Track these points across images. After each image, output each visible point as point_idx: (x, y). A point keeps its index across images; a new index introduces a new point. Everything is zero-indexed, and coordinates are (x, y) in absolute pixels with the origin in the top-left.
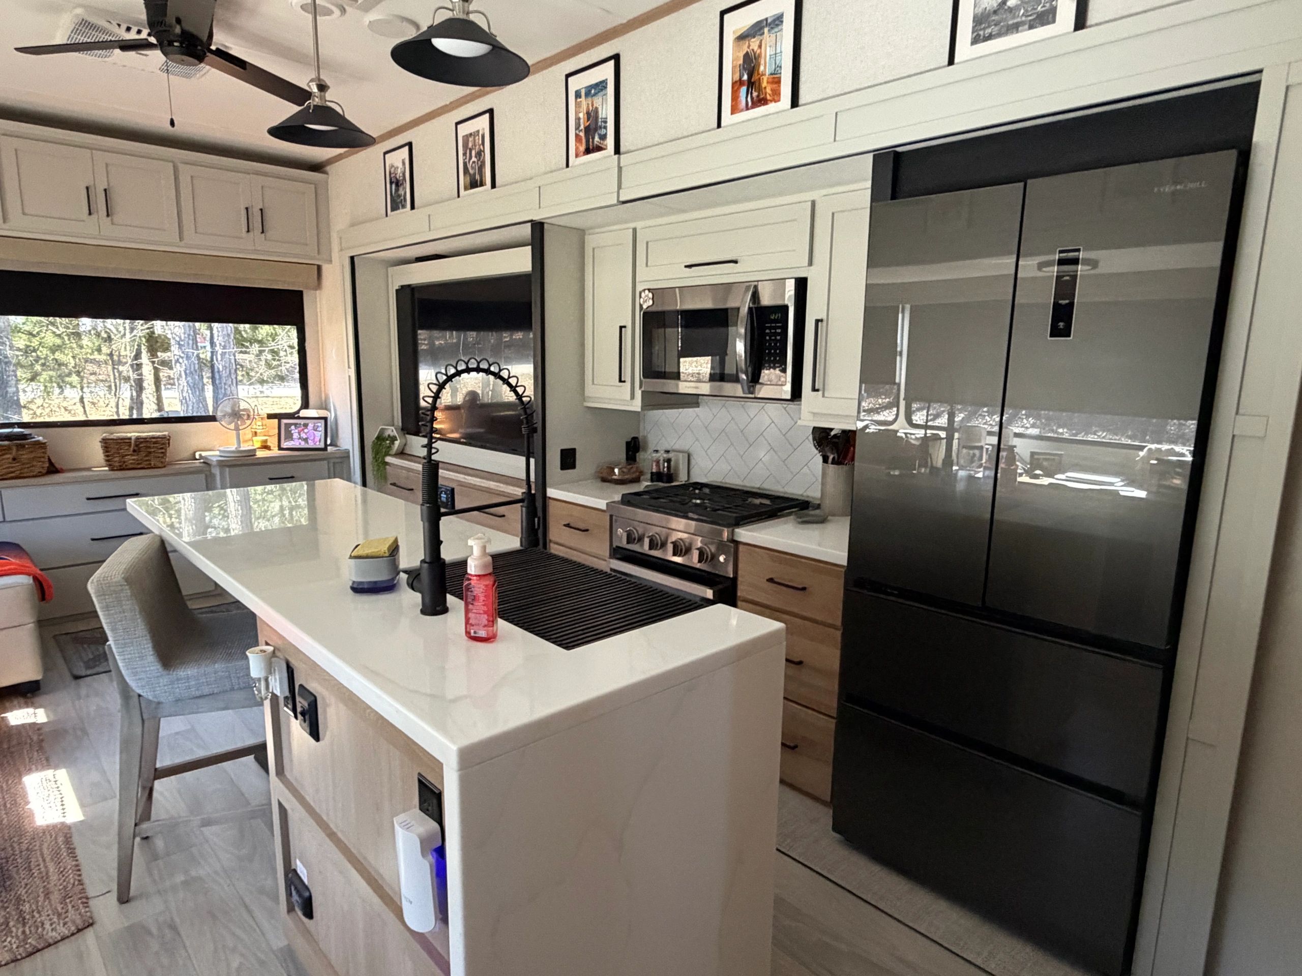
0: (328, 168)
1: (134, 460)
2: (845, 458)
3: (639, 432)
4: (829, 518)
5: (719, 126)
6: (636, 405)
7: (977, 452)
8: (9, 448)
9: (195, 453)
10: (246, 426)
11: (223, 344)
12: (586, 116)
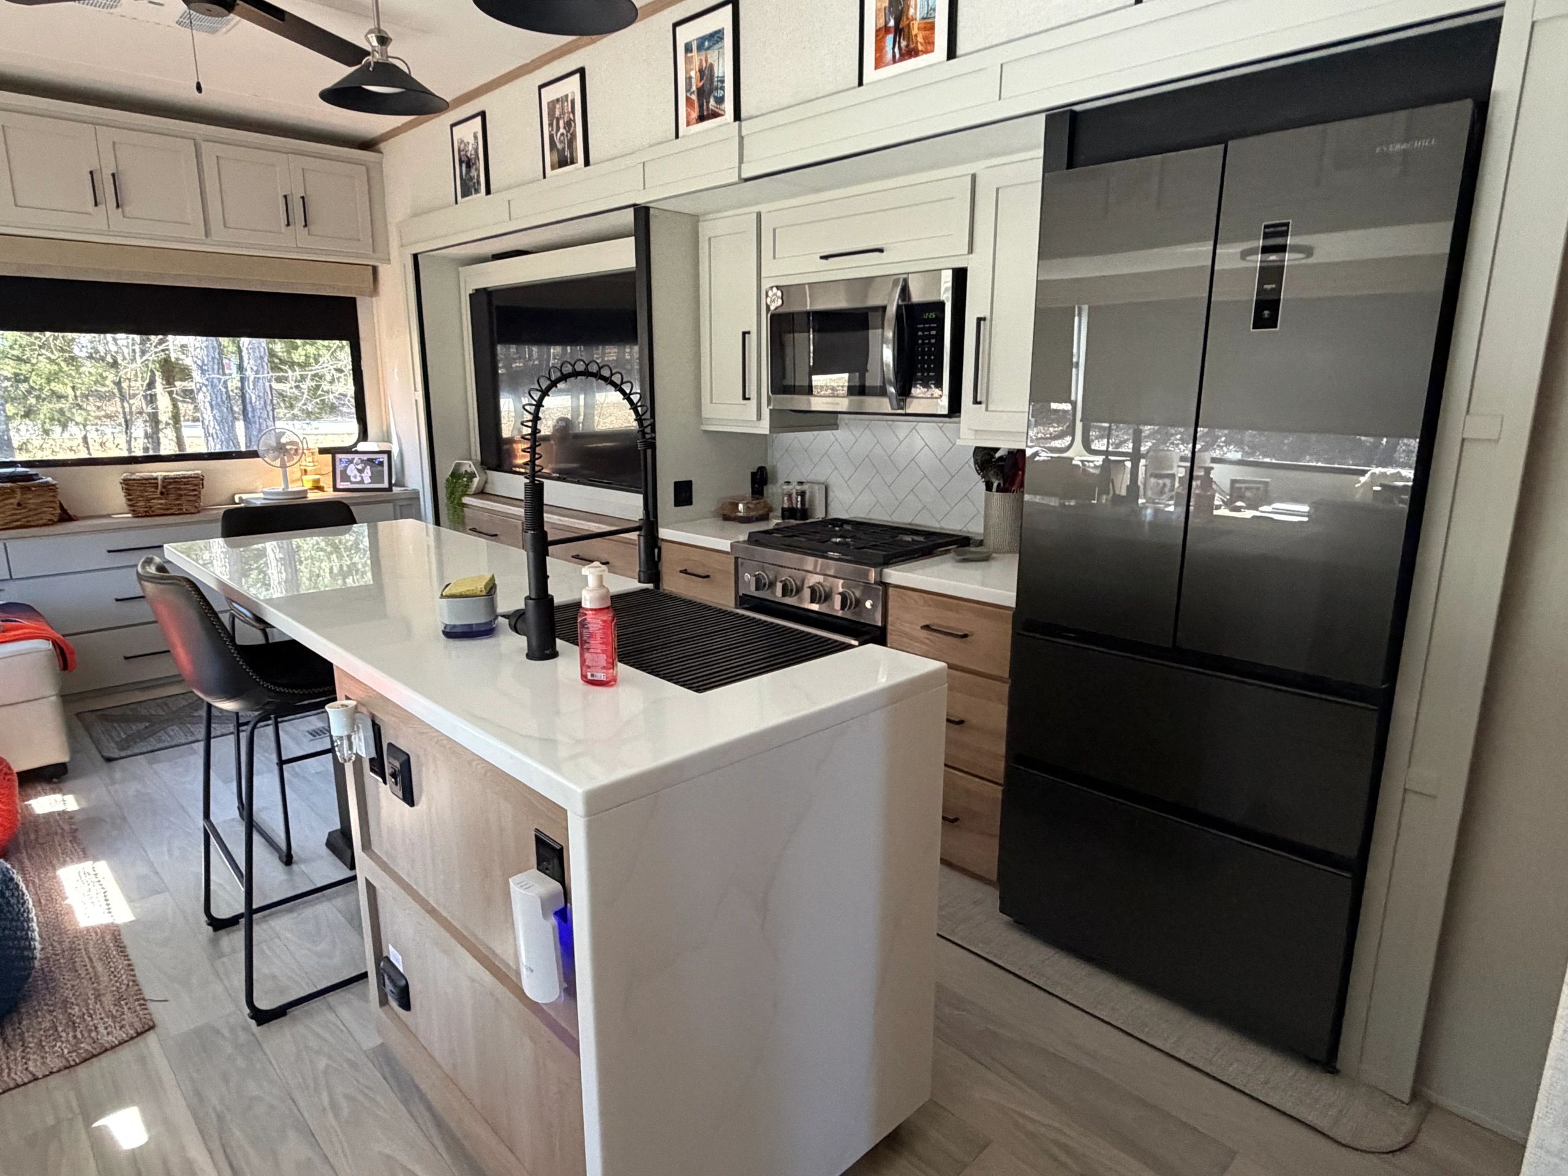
0: (382, 146)
1: (161, 504)
2: (1012, 484)
3: (766, 460)
4: (994, 555)
5: (860, 83)
6: (764, 427)
7: (1168, 481)
8: (13, 490)
9: (233, 496)
10: (294, 462)
11: (255, 368)
12: (698, 74)
